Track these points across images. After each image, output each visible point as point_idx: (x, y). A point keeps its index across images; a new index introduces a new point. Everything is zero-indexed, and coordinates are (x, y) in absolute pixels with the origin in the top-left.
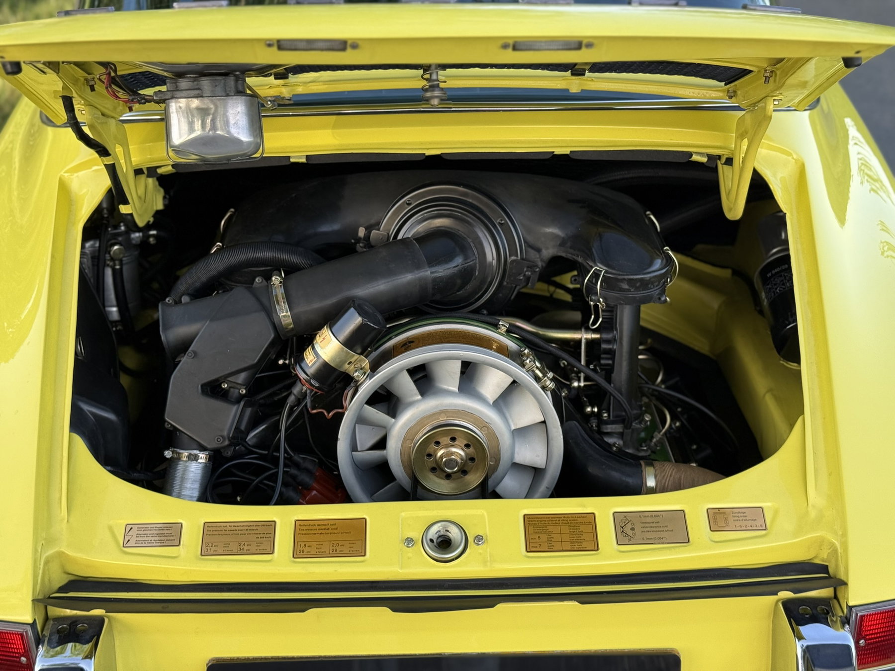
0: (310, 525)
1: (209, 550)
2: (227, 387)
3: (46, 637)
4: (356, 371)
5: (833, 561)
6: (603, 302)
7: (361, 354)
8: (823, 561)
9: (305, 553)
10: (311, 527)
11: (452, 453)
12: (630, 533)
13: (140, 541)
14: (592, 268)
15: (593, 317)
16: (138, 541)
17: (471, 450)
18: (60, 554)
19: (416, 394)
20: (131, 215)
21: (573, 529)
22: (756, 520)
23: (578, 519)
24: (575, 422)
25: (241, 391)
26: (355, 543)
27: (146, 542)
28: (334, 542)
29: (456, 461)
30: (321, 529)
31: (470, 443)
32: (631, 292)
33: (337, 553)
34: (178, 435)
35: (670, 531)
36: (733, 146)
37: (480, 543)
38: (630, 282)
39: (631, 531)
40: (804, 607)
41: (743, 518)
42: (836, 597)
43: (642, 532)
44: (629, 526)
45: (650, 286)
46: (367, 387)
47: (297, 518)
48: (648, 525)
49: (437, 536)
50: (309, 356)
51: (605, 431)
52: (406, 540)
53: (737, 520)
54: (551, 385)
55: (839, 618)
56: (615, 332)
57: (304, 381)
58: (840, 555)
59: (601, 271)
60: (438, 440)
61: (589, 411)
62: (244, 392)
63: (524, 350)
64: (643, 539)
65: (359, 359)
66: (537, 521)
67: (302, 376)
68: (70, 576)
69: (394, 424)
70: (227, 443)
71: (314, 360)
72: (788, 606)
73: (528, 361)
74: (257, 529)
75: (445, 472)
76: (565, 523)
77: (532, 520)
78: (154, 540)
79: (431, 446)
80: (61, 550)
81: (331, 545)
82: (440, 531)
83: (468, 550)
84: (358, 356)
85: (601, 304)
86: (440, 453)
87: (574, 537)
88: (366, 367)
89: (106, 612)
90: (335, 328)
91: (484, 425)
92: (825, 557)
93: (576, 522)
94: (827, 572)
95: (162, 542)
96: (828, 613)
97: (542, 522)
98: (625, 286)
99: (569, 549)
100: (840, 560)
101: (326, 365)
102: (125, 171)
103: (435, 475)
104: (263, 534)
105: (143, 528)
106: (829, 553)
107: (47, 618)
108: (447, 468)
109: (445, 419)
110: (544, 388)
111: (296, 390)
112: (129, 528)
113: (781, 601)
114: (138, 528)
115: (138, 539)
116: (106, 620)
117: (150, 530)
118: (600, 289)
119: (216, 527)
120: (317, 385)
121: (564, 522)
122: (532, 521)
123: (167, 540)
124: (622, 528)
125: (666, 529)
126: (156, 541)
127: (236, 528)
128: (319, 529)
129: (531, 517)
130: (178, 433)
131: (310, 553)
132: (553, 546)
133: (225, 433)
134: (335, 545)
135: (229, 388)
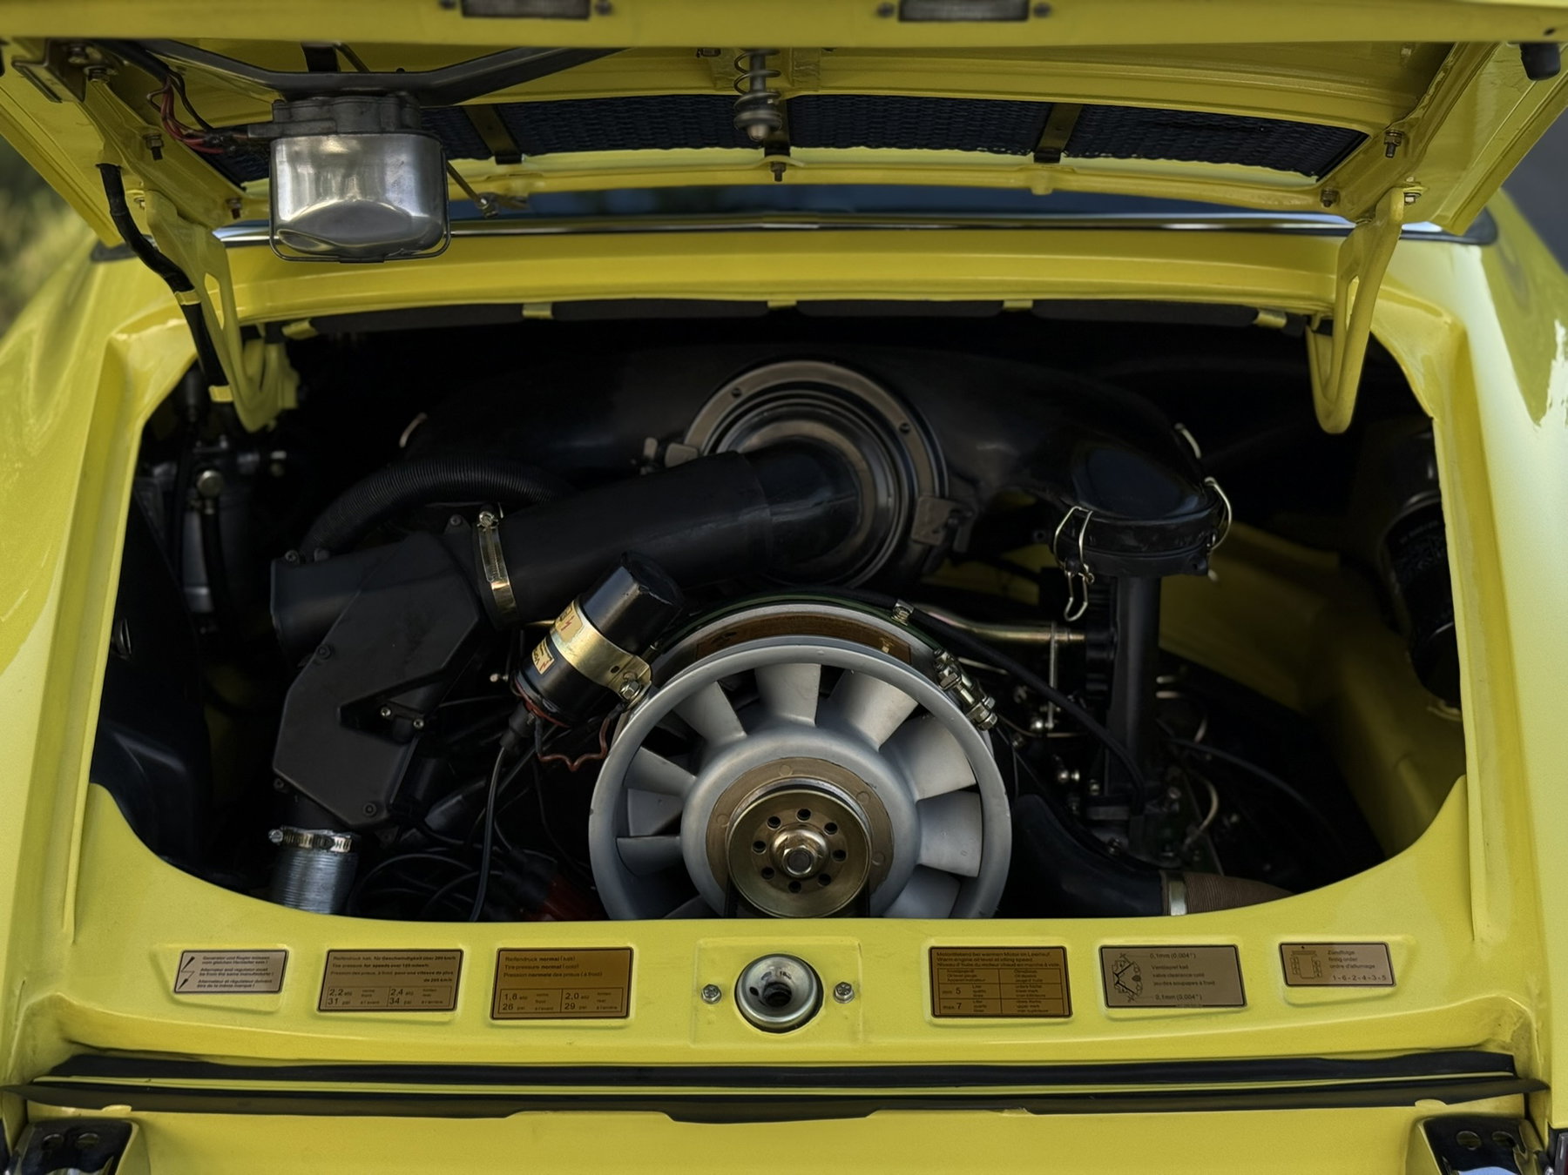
0: (526, 959)
1: (334, 1001)
2: (390, 716)
3: (19, 1155)
4: (625, 684)
5: (1523, 1045)
6: (1090, 571)
7: (638, 653)
8: (1504, 1048)
9: (515, 1010)
10: (527, 963)
11: (803, 840)
12: (1132, 985)
13: (206, 982)
14: (1070, 507)
15: (1071, 599)
16: (203, 981)
17: (838, 835)
18: (57, 1003)
19: (736, 730)
20: (231, 405)
21: (1023, 976)
22: (1374, 966)
23: (1034, 958)
24: (1036, 796)
25: (415, 724)
26: (609, 994)
27: (219, 984)
28: (569, 991)
29: (808, 853)
30: (547, 967)
31: (835, 822)
32: (1141, 552)
33: (574, 1010)
34: (296, 801)
35: (1210, 983)
36: (1333, 296)
37: (846, 997)
38: (1140, 532)
39: (1134, 982)
40: (1467, 1132)
41: (1348, 962)
42: (1528, 1116)
43: (1156, 984)
44: (1131, 973)
45: (1177, 542)
46: (645, 711)
47: (502, 946)
48: (1167, 972)
49: (764, 982)
50: (540, 656)
51: (1095, 818)
52: (705, 989)
53: (1338, 966)
54: (990, 719)
55: (1535, 1156)
56: (1112, 629)
57: (530, 701)
58: (1535, 1034)
59: (1086, 514)
60: (775, 815)
61: (1063, 779)
62: (422, 724)
63: (941, 654)
64: (1157, 997)
65: (632, 663)
66: (956, 960)
67: (527, 693)
68: (74, 1046)
69: (696, 785)
70: (384, 815)
71: (550, 663)
72: (1437, 1130)
73: (946, 672)
74: (427, 965)
75: (788, 876)
76: (1009, 965)
77: (946, 957)
78: (233, 981)
79: (762, 826)
80: (59, 993)
81: (565, 996)
82: (770, 973)
83: (822, 1011)
84: (632, 656)
85: (1086, 575)
86: (778, 841)
87: (1025, 991)
88: (644, 678)
89: (133, 1110)
90: (588, 606)
91: (864, 790)
92: (1508, 1039)
93: (1029, 963)
94: (1513, 1069)
95: (248, 984)
96: (1512, 1144)
97: (966, 963)
98: (1130, 541)
99: (1015, 1012)
100: (1536, 1042)
101: (571, 672)
102: (222, 326)
103: (769, 883)
104: (437, 973)
105: (213, 958)
106: (1514, 1032)
107: (25, 1122)
108: (792, 869)
109: (790, 775)
110: (978, 724)
111: (517, 722)
112: (187, 957)
113: (1423, 1121)
114: (204, 958)
115: (202, 978)
116: (135, 1128)
117: (227, 963)
118: (1083, 548)
119: (350, 959)
120: (554, 710)
121: (1006, 962)
122: (945, 960)
123: (257, 981)
124: (1117, 975)
125: (1200, 979)
126: (237, 982)
127: (388, 962)
128: (543, 967)
129: (942, 951)
130: (296, 797)
131: (523, 1011)
132: (985, 1006)
133: (382, 798)
134: (572, 996)
135: (395, 716)
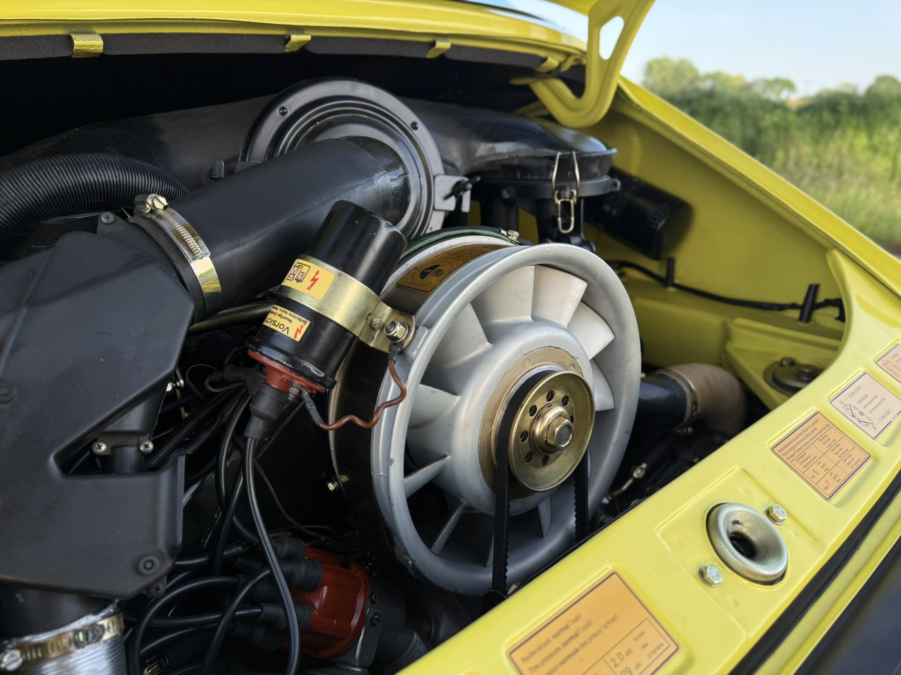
0: (541, 648)
2: (106, 450)
10: (546, 651)
11: (563, 416)
15: (560, 220)
17: (570, 405)
19: (484, 342)
21: (826, 442)
25: (142, 448)
26: (642, 635)
28: (610, 656)
29: (568, 425)
30: (567, 643)
35: (884, 400)
43: (870, 413)
44: (856, 411)
48: (865, 402)
59: (570, 155)
60: (533, 405)
62: (151, 446)
66: (789, 450)
69: (458, 405)
70: (169, 563)
71: (305, 326)
76: (812, 439)
77: (783, 451)
79: (526, 417)
85: (573, 198)
86: (539, 425)
87: (837, 452)
93: (817, 431)
97: (795, 449)
103: (531, 465)
108: (560, 443)
109: (531, 368)
118: (578, 177)
120: (322, 375)
121: (809, 437)
122: (785, 454)
124: (853, 416)
125: (878, 399)
129: (779, 447)
132: (838, 475)
133: (161, 544)
135: (113, 449)
